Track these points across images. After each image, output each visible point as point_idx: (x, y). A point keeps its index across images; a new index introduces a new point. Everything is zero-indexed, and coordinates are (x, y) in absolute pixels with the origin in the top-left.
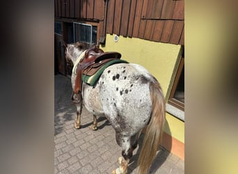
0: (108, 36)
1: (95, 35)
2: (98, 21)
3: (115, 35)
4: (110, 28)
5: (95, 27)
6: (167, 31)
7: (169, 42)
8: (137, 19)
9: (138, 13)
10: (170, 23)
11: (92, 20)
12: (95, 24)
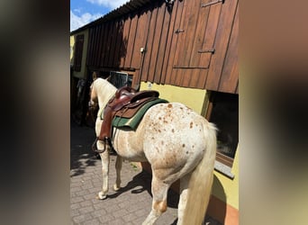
0: (143, 83)
1: (130, 83)
2: (134, 70)
3: (149, 83)
4: (144, 77)
5: (131, 76)
6: (195, 78)
7: (196, 87)
8: (170, 68)
9: (170, 63)
10: (196, 71)
11: (128, 70)
12: (131, 73)
